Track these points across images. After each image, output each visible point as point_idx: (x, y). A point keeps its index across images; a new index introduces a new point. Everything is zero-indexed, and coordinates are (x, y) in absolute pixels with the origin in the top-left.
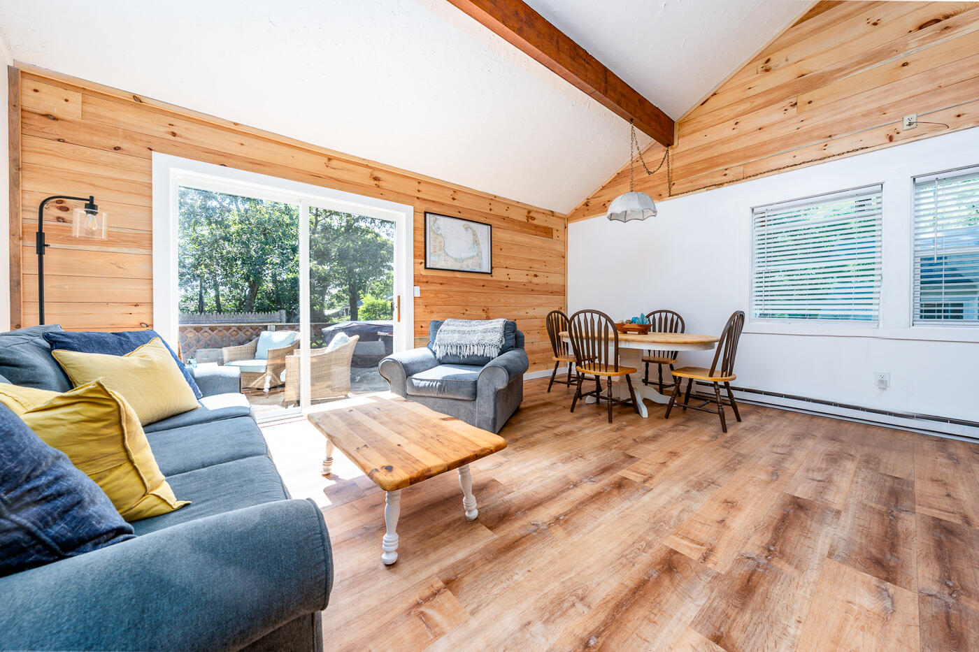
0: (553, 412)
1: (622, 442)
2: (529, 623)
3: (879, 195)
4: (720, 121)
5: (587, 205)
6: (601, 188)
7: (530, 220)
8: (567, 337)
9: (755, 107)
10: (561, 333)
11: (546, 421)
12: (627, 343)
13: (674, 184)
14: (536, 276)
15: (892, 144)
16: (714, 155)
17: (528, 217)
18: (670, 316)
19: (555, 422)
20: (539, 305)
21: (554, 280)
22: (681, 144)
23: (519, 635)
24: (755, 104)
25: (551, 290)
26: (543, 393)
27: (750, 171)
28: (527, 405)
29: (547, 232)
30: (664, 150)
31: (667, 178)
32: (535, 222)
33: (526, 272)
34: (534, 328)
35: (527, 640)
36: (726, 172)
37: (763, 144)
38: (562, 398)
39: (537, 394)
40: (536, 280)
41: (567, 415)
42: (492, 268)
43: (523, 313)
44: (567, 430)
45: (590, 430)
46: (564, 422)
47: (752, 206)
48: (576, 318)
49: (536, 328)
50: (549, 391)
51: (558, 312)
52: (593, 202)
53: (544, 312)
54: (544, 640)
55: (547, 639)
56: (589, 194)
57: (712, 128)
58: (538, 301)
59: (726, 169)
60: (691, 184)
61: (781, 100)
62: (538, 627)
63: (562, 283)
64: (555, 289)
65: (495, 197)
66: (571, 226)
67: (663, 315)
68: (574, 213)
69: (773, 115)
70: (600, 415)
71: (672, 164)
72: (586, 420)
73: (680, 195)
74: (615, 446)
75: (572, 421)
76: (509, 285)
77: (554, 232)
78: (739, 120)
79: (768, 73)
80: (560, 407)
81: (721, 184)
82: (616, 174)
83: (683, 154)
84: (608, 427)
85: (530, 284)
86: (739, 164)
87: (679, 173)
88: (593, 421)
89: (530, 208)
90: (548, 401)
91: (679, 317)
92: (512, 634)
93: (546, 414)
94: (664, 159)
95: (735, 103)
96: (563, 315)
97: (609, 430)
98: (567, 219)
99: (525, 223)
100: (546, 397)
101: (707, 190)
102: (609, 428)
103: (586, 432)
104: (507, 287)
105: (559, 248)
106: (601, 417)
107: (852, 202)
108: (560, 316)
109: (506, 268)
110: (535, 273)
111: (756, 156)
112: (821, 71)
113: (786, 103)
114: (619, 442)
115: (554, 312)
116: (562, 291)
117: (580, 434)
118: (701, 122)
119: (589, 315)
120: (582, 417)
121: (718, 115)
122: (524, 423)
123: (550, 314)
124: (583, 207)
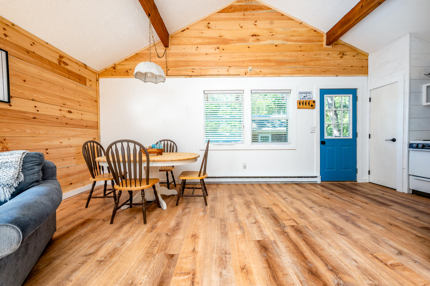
0: (93, 231)
1: (160, 241)
2: (221, 273)
3: (242, 95)
4: (190, 43)
5: (114, 69)
6: (125, 59)
7: (62, 65)
8: (104, 162)
9: (204, 43)
10: (97, 159)
11: (85, 247)
12: (154, 162)
13: (169, 70)
14: (70, 112)
15: (246, 76)
16: (189, 60)
17: (60, 61)
18: (169, 143)
19: (96, 243)
20: (74, 136)
21: (88, 117)
22: (172, 49)
23: (222, 279)
24: (205, 41)
25: (85, 125)
26: (80, 210)
27: (203, 73)
28: (62, 232)
29: (82, 80)
30: (163, 49)
31: (165, 65)
32: (68, 67)
33: (59, 108)
34: (69, 155)
35: (226, 278)
36: (193, 70)
37: (208, 62)
38: (100, 210)
39: (75, 213)
40: (69, 116)
41: (109, 229)
42: (9, 97)
43: (56, 143)
44: (110, 249)
45: (132, 239)
46: (105, 240)
47: (205, 90)
48: (114, 147)
49: (72, 155)
50: (87, 207)
51: (94, 142)
52: (118, 67)
53: (81, 141)
54: (230, 274)
55: (230, 273)
56: (116, 60)
57: (187, 46)
58: (73, 133)
59: (193, 69)
60: (177, 72)
61: (214, 44)
62: (224, 272)
63: (96, 120)
64: (89, 124)
65: (13, 25)
66: (102, 80)
67: (166, 142)
68: (104, 71)
69: (210, 49)
70: (135, 218)
71: (168, 58)
72: (126, 228)
73: (172, 77)
74: (156, 249)
75: (113, 235)
76: (37, 117)
77: (88, 82)
78: (199, 46)
79: (209, 29)
80: (100, 222)
81: (191, 76)
82: (135, 54)
83: (173, 55)
84: (145, 228)
85: (64, 119)
86: (198, 68)
87: (172, 64)
88: (131, 227)
89: (62, 54)
90: (86, 218)
91: (174, 143)
92: (220, 281)
93: (86, 235)
94: (165, 53)
95: (197, 37)
96: (98, 144)
97: (146, 232)
98: (99, 75)
99: (57, 64)
100: (86, 213)
101: (185, 77)
102: (145, 230)
103: (129, 242)
104: (34, 118)
105: (92, 93)
106: (136, 221)
107: (234, 96)
108: (95, 144)
109: (33, 100)
110: (69, 110)
111: (204, 66)
112: (226, 37)
113: (215, 46)
114: (157, 242)
115: (90, 142)
116: (96, 126)
117: (124, 248)
118: (182, 40)
119: (125, 144)
120: (121, 226)
121: (189, 40)
122: (58, 262)
123: (86, 143)
124: (111, 69)
